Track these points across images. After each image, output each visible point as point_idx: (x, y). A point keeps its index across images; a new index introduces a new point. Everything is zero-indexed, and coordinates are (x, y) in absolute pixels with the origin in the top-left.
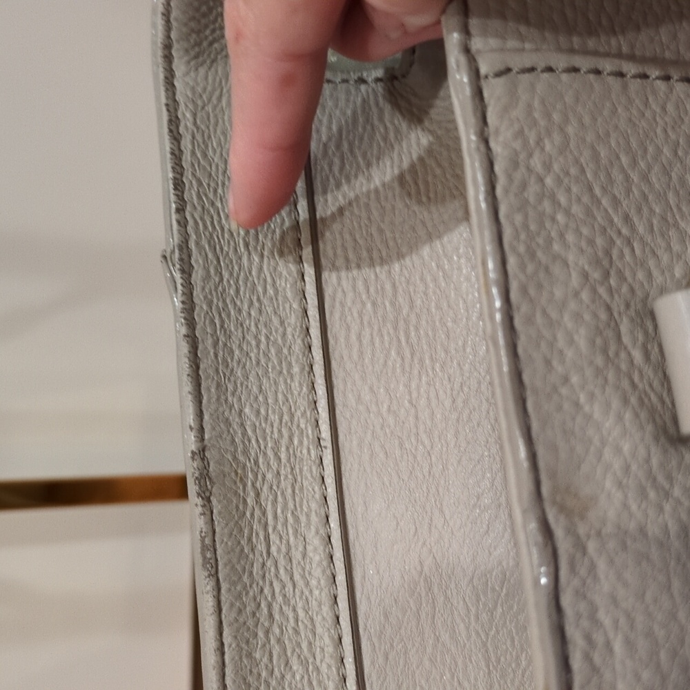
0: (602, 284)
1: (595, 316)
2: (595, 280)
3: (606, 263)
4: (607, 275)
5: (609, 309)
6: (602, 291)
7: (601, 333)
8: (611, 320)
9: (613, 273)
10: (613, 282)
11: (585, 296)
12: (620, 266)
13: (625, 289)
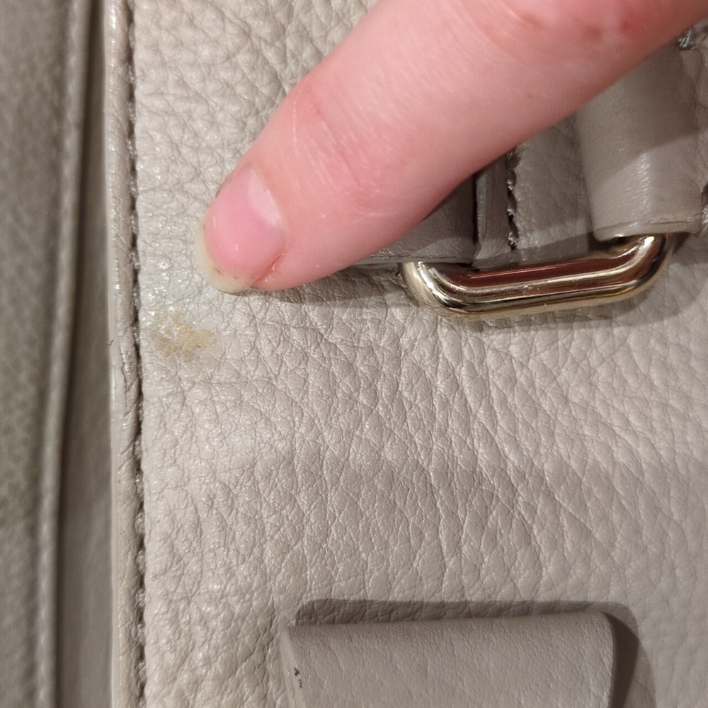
0: (272, 44)
1: (253, 88)
2: (260, 38)
3: (280, 16)
4: (280, 32)
5: (276, 80)
6: (270, 54)
7: (257, 112)
8: (277, 95)
9: (291, 29)
10: (290, 44)
11: (243, 58)
12: (305, 20)
13: (307, 53)
